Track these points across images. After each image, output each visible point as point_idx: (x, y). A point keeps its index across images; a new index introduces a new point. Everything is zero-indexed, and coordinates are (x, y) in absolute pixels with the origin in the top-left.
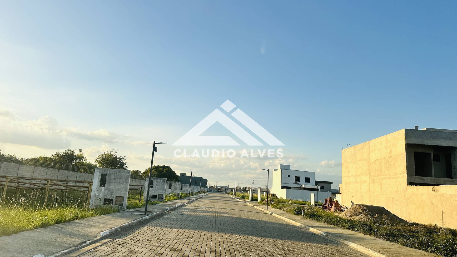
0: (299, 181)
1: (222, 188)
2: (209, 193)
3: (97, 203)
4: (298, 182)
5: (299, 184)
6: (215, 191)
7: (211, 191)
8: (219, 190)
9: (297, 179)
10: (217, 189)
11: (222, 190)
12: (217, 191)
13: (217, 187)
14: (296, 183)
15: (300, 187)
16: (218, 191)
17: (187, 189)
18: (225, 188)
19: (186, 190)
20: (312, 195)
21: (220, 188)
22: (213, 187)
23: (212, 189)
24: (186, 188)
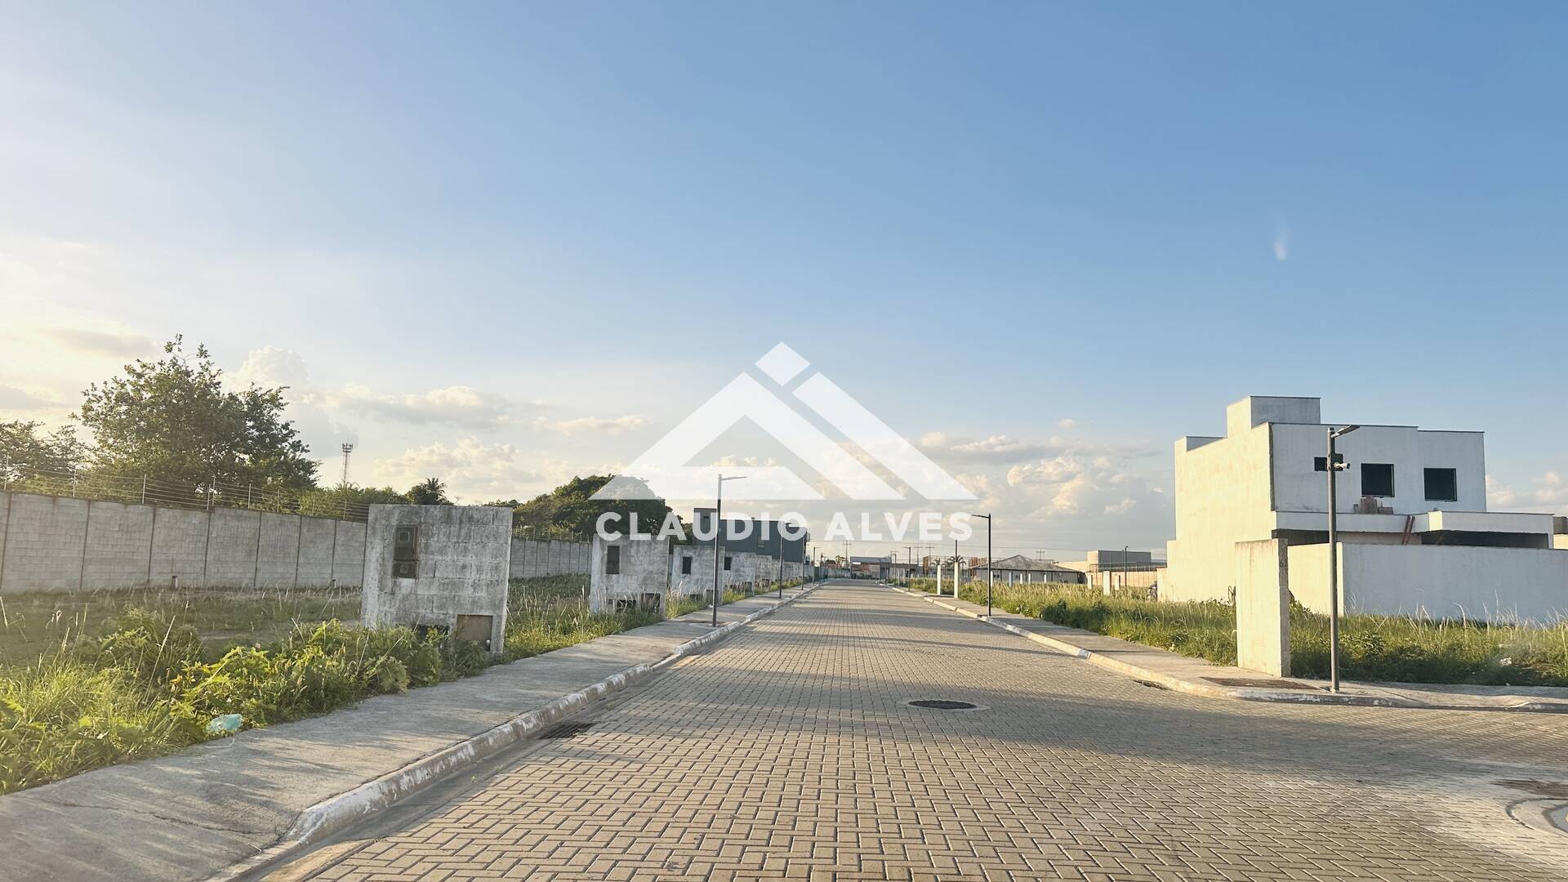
0: (1388, 492)
1: (866, 563)
2: (817, 589)
4: (1384, 502)
5: (1389, 511)
6: (843, 577)
7: (826, 577)
8: (858, 573)
9: (1378, 479)
10: (849, 570)
11: (866, 573)
12: (849, 575)
13: (847, 561)
14: (1369, 509)
15: (1401, 530)
16: (854, 577)
18: (880, 564)
21: (859, 563)
22: (833, 562)
23: (824, 574)
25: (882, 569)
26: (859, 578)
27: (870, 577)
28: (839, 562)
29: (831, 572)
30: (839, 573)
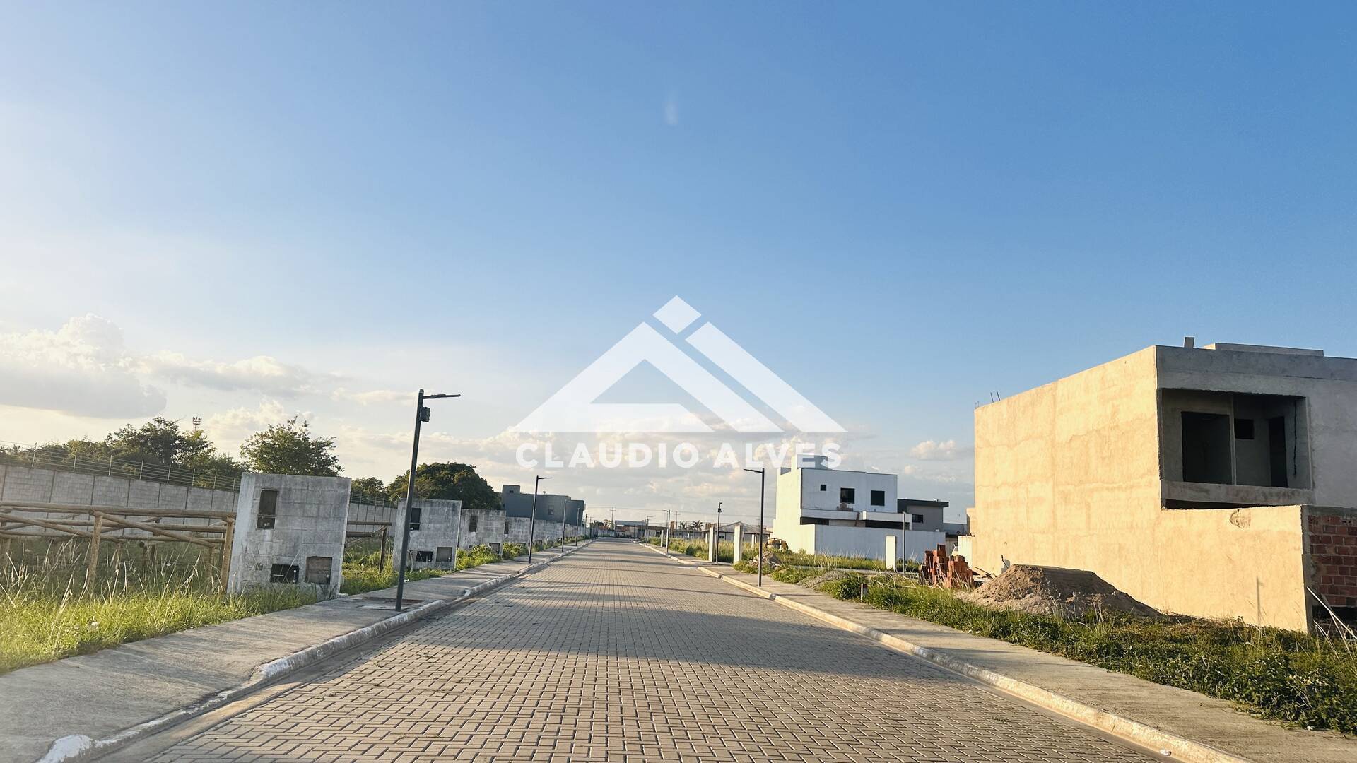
0: (852, 501)
1: (628, 525)
2: (591, 543)
3: (252, 579)
4: (849, 505)
5: (851, 510)
6: (609, 536)
7: (596, 536)
8: (621, 534)
9: (848, 496)
10: (613, 531)
11: (627, 533)
12: (614, 535)
13: (612, 523)
14: (843, 509)
15: (855, 519)
16: (617, 536)
17: (525, 531)
18: (638, 526)
19: (521, 534)
20: (890, 542)
21: (623, 526)
22: (601, 524)
23: (599, 531)
24: (521, 530)
25: (639, 530)
26: (621, 537)
27: (629, 537)
28: (606, 524)
29: (600, 533)
30: (606, 533)
